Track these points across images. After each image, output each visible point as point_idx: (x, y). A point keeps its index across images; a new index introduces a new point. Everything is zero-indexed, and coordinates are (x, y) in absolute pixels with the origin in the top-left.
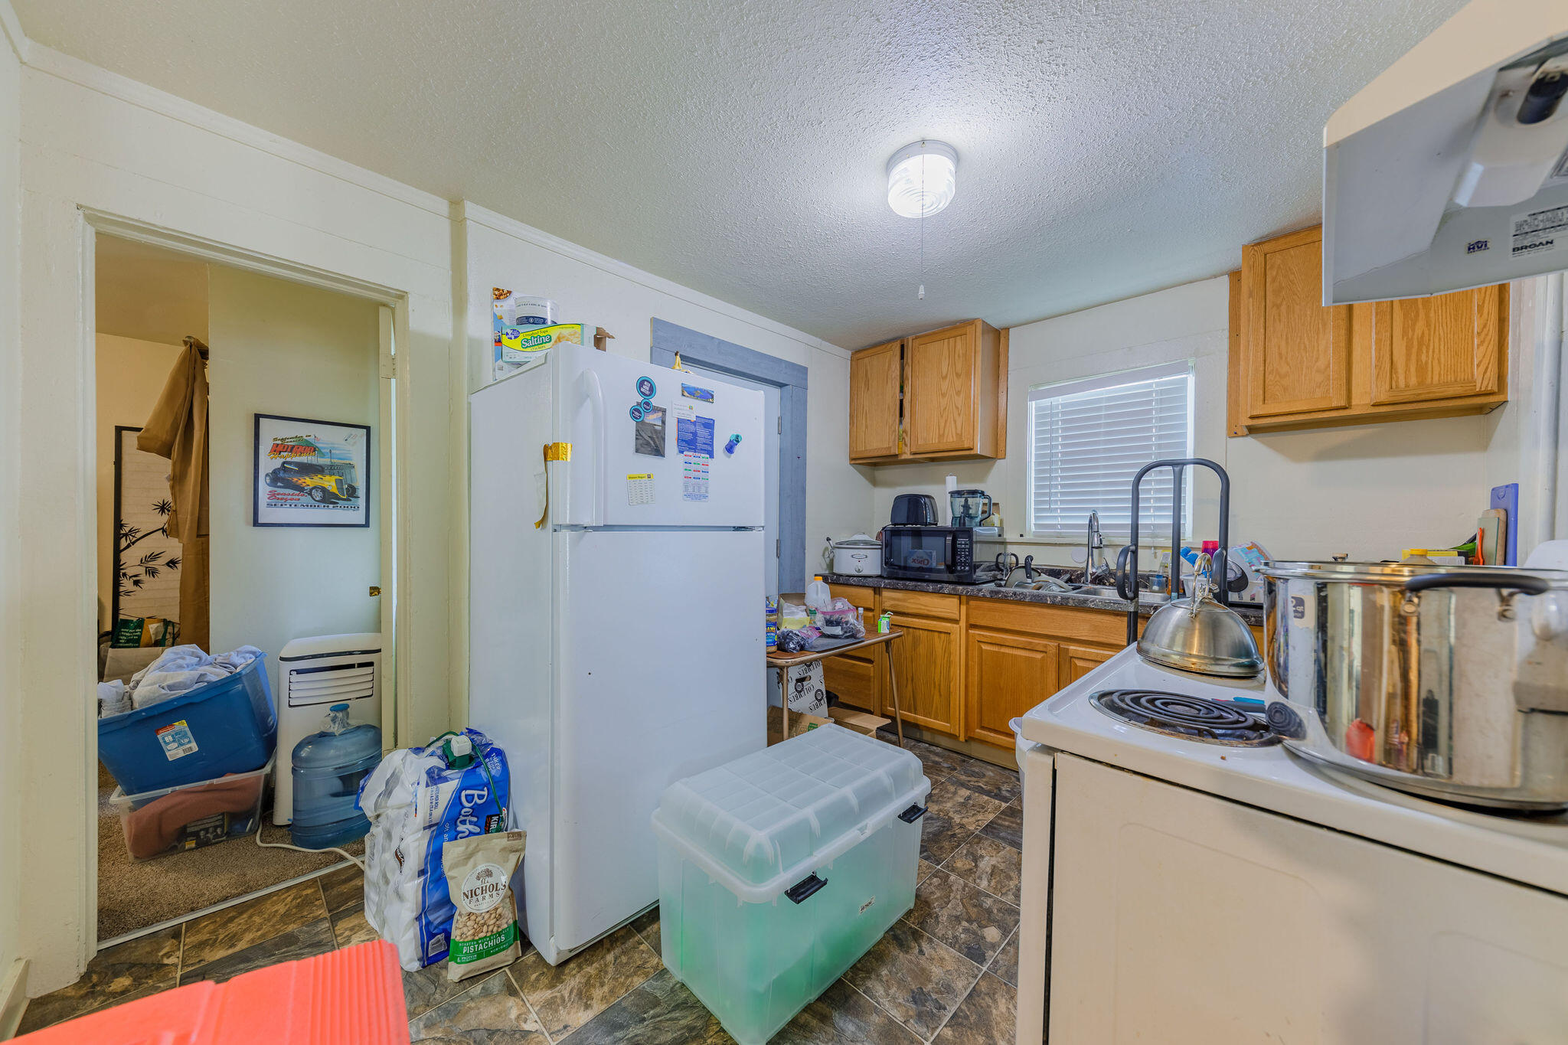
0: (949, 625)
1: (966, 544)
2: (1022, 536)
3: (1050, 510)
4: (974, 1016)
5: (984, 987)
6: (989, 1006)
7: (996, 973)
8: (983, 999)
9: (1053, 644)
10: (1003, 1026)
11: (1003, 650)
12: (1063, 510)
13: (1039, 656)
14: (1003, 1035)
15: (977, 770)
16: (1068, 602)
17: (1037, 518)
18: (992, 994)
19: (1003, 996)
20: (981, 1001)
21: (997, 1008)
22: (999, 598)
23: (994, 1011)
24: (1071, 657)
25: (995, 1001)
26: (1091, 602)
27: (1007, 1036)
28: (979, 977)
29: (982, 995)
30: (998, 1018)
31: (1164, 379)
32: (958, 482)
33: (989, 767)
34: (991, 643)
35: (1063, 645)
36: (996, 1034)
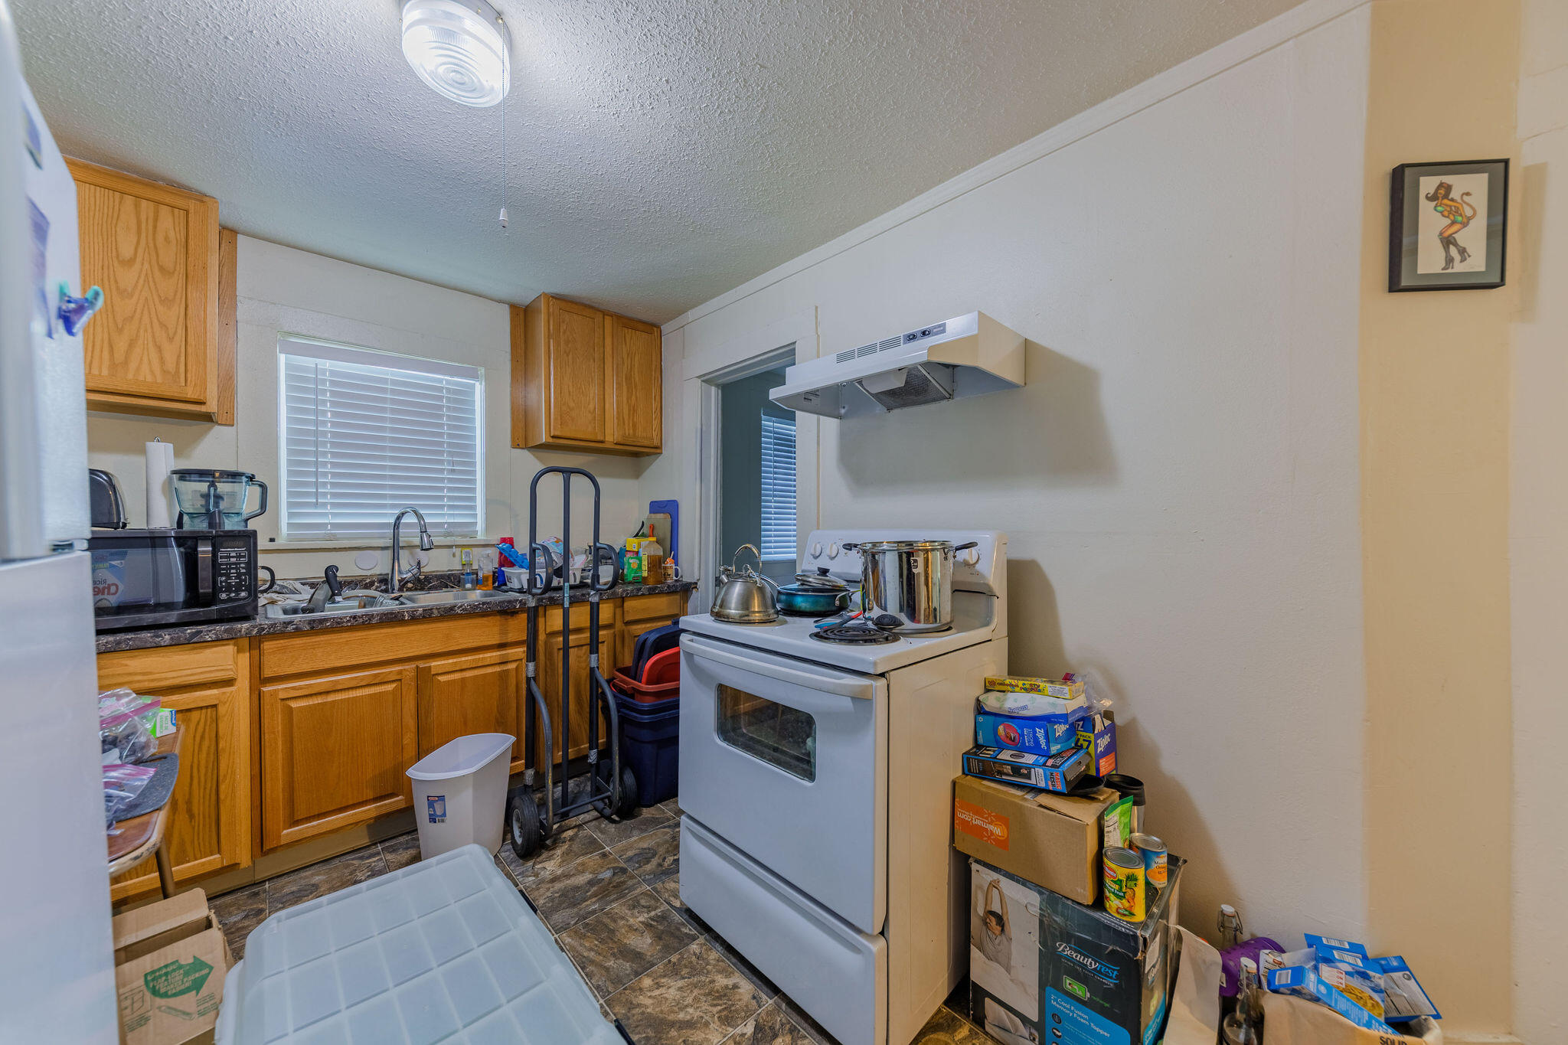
0: (215, 692)
1: (239, 556)
2: (272, 540)
3: (316, 505)
4: (649, 1030)
5: (621, 1010)
6: (643, 1013)
7: (610, 993)
8: (634, 1015)
9: (410, 667)
10: (665, 1008)
11: (331, 698)
12: (334, 505)
13: (390, 687)
14: (673, 1012)
15: (294, 889)
16: (432, 613)
17: (291, 515)
18: (631, 1006)
19: (636, 997)
20: (635, 1018)
21: (647, 1007)
22: (327, 627)
23: (648, 1010)
24: (433, 675)
25: (639, 1005)
26: (459, 608)
27: (676, 1009)
28: (609, 1011)
29: (628, 1014)
30: (657, 1009)
31: (455, 379)
32: (178, 453)
33: (308, 873)
34: (306, 696)
35: (422, 664)
36: (671, 1017)
